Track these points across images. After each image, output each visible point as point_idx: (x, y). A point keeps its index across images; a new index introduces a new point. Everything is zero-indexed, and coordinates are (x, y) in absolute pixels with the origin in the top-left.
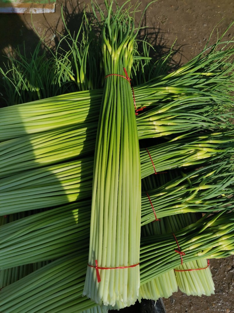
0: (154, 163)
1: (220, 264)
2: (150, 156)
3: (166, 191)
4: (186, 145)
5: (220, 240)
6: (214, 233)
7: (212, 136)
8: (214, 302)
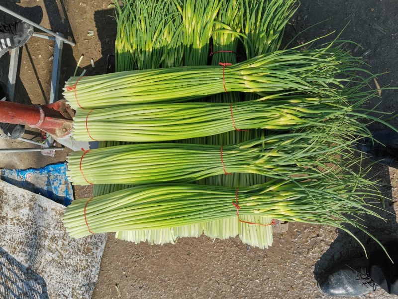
0: (235, 121)
1: (305, 229)
2: (232, 113)
3: (239, 150)
4: (273, 107)
5: (278, 204)
6: (273, 197)
8: (289, 261)
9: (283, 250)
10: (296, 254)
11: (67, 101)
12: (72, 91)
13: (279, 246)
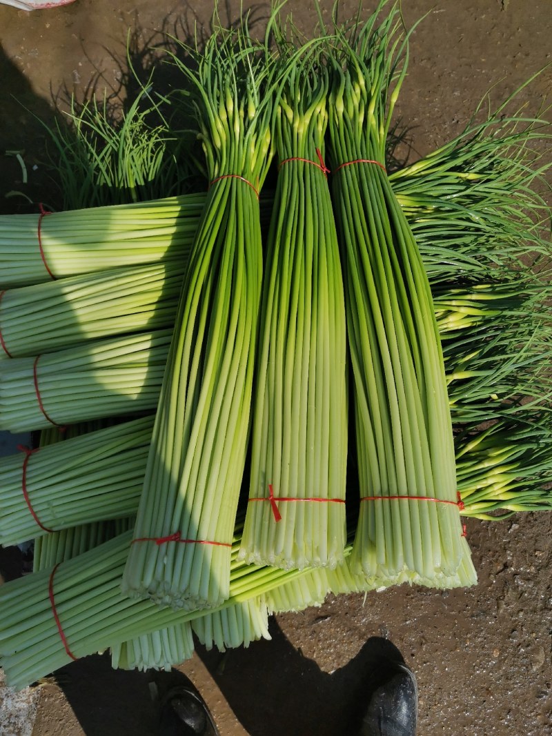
5: (491, 474)
7: (474, 290)
8: (469, 636)
9: (452, 616)
10: (477, 616)
13: (444, 608)
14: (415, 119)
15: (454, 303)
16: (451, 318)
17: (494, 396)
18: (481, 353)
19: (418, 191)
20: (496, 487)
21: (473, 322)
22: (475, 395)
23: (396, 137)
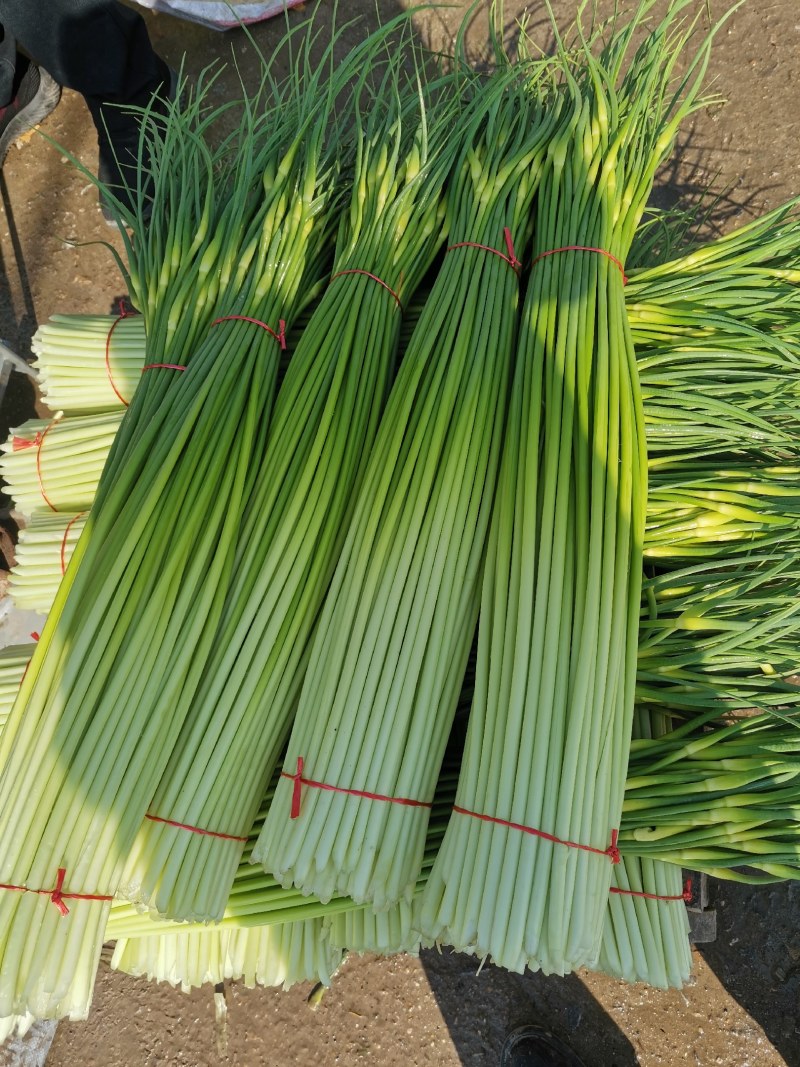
4: (666, 488)
5: (719, 804)
7: (765, 476)
9: (695, 1020)
10: (740, 1032)
11: (7, 484)
12: (32, 453)
13: (684, 1004)
14: (775, 174)
15: (712, 495)
16: (703, 522)
17: (767, 668)
18: (741, 589)
19: (686, 297)
20: (731, 830)
21: (748, 532)
22: (718, 660)
23: (733, 203)
